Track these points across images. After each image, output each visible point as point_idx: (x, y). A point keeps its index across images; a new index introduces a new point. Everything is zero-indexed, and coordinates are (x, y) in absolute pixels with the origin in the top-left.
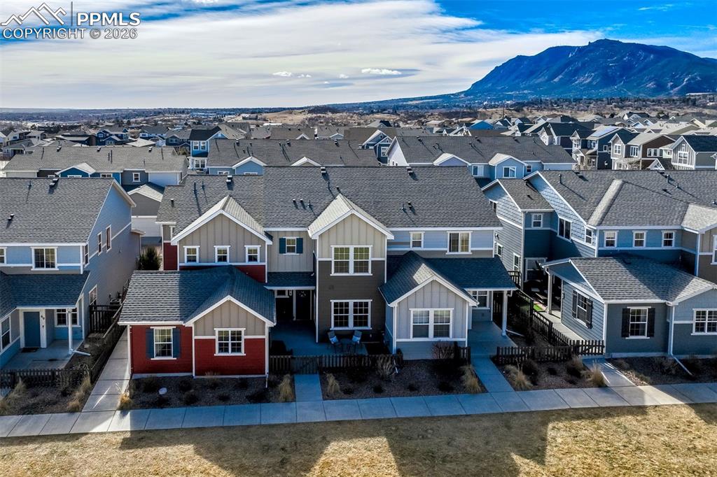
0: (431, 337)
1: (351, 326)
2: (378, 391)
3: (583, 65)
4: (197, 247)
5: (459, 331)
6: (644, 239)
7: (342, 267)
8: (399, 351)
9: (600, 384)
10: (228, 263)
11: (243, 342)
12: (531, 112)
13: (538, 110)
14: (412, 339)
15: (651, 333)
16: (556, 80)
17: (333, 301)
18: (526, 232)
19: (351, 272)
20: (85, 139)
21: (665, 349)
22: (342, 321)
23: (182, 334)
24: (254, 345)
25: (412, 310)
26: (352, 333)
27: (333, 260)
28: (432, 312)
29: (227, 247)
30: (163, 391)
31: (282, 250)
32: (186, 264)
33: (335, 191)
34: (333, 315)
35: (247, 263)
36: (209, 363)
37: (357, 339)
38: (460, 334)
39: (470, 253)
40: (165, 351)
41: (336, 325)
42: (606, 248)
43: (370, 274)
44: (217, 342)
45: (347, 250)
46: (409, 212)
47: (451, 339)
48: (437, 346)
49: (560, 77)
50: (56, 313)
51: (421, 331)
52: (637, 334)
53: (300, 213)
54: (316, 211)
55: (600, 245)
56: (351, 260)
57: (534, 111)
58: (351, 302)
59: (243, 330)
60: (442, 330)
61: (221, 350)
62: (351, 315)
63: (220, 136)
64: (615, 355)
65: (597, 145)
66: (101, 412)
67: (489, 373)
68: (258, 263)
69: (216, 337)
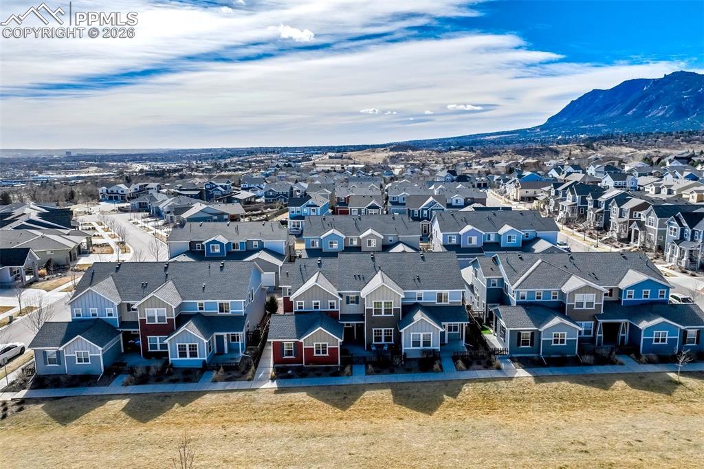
0: (422, 347)
1: (383, 342)
2: (392, 372)
3: (658, 97)
4: (303, 302)
5: (435, 344)
6: (542, 296)
7: (378, 311)
8: (405, 353)
9: (499, 368)
10: (319, 310)
11: (327, 349)
12: (600, 148)
13: (607, 145)
14: (412, 348)
15: (532, 345)
16: (630, 113)
17: (373, 329)
18: (488, 290)
19: (383, 314)
20: (197, 193)
21: (539, 352)
22: (378, 339)
23: (298, 346)
24: (333, 351)
25: (412, 334)
26: (383, 345)
27: (373, 308)
28: (422, 334)
29: (319, 301)
30: (290, 372)
31: (348, 303)
32: (298, 310)
33: (378, 269)
34: (374, 336)
35: (329, 310)
36: (311, 359)
37: (386, 348)
38: (435, 345)
39: (448, 303)
40: (289, 353)
41: (375, 341)
42: (520, 300)
43: (393, 315)
44: (315, 349)
45: (381, 303)
46: (417, 281)
47: (431, 347)
48: (424, 352)
49: (634, 110)
50: (230, 336)
51: (416, 344)
52: (526, 345)
53: (358, 282)
54: (366, 281)
55: (518, 298)
56: (383, 308)
57: (604, 147)
58: (383, 329)
59: (327, 343)
60: (427, 343)
61: (317, 353)
62: (383, 336)
63: (310, 203)
64: (513, 355)
65: (604, 205)
66: (262, 381)
67: (447, 363)
68: (335, 309)
69: (314, 347)
